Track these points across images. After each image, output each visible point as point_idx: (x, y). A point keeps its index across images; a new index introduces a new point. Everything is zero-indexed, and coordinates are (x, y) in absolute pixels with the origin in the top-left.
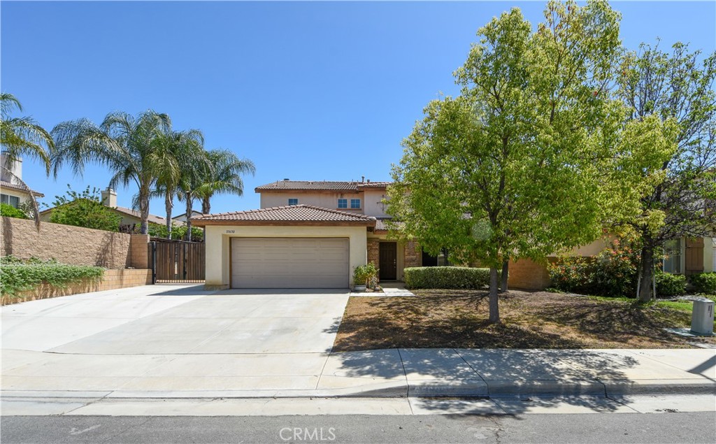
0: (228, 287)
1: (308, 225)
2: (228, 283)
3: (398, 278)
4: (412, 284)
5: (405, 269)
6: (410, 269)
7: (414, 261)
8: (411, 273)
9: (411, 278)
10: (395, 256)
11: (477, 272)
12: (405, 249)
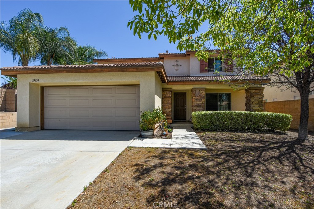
0: (40, 128)
1: (98, 72)
2: (39, 125)
3: (187, 119)
4: (199, 126)
5: (193, 113)
6: (197, 113)
7: (200, 106)
8: (198, 117)
9: (198, 122)
10: (185, 103)
11: (261, 115)
12: (192, 96)
